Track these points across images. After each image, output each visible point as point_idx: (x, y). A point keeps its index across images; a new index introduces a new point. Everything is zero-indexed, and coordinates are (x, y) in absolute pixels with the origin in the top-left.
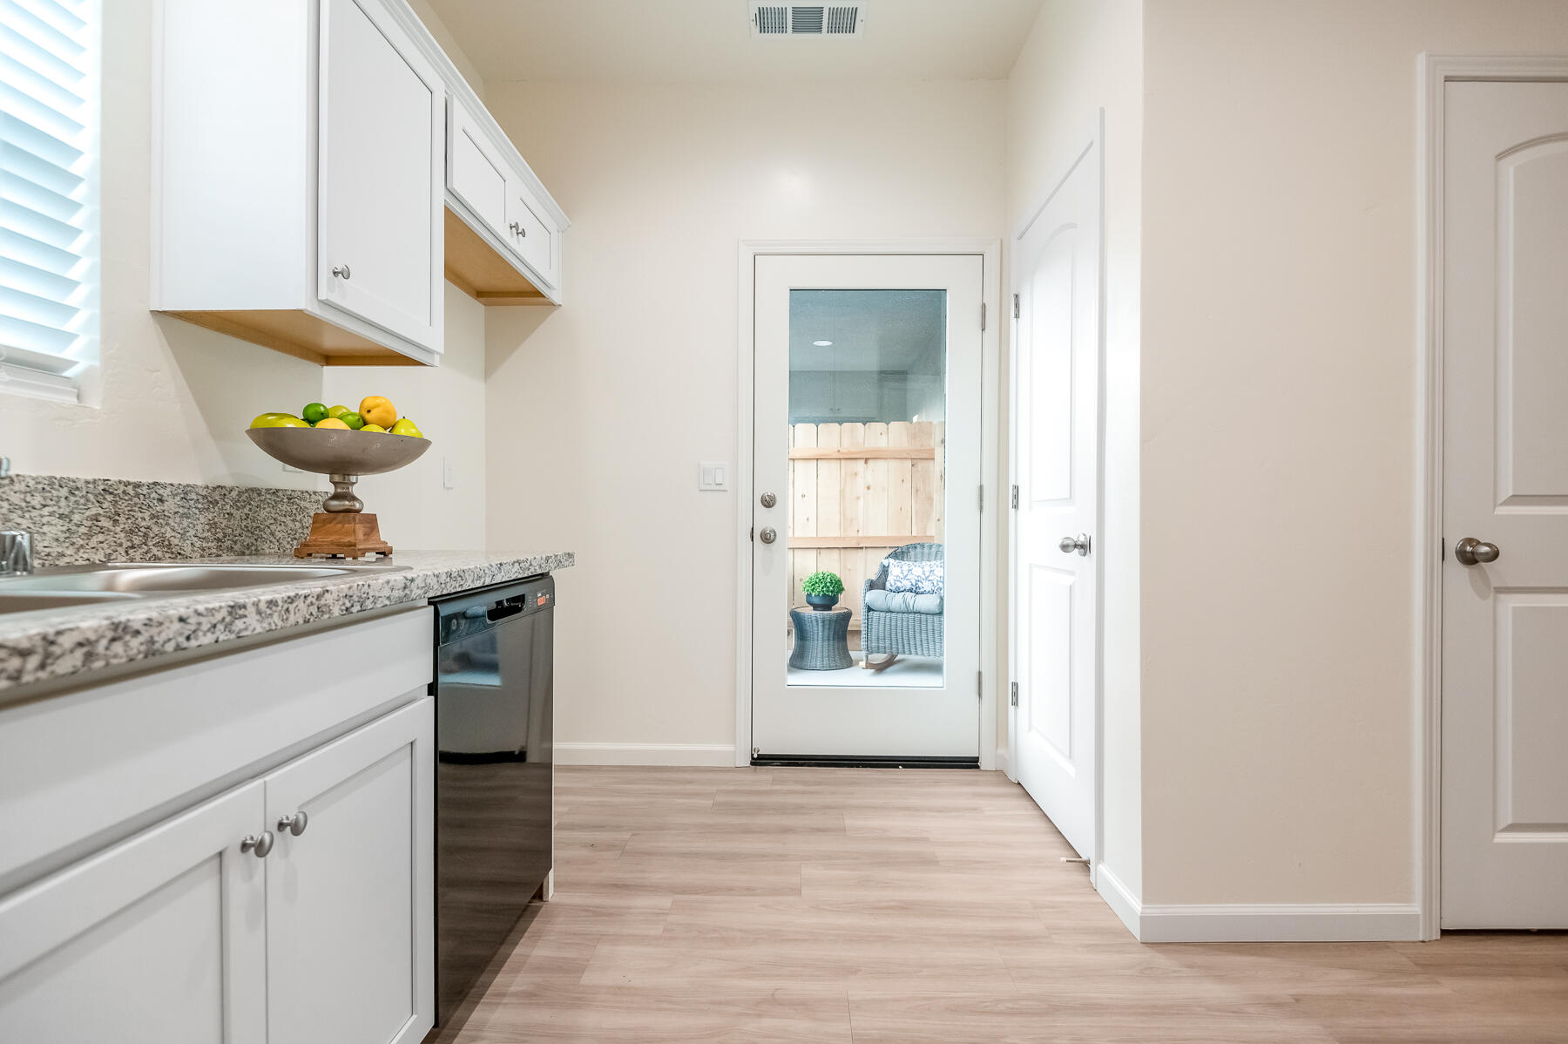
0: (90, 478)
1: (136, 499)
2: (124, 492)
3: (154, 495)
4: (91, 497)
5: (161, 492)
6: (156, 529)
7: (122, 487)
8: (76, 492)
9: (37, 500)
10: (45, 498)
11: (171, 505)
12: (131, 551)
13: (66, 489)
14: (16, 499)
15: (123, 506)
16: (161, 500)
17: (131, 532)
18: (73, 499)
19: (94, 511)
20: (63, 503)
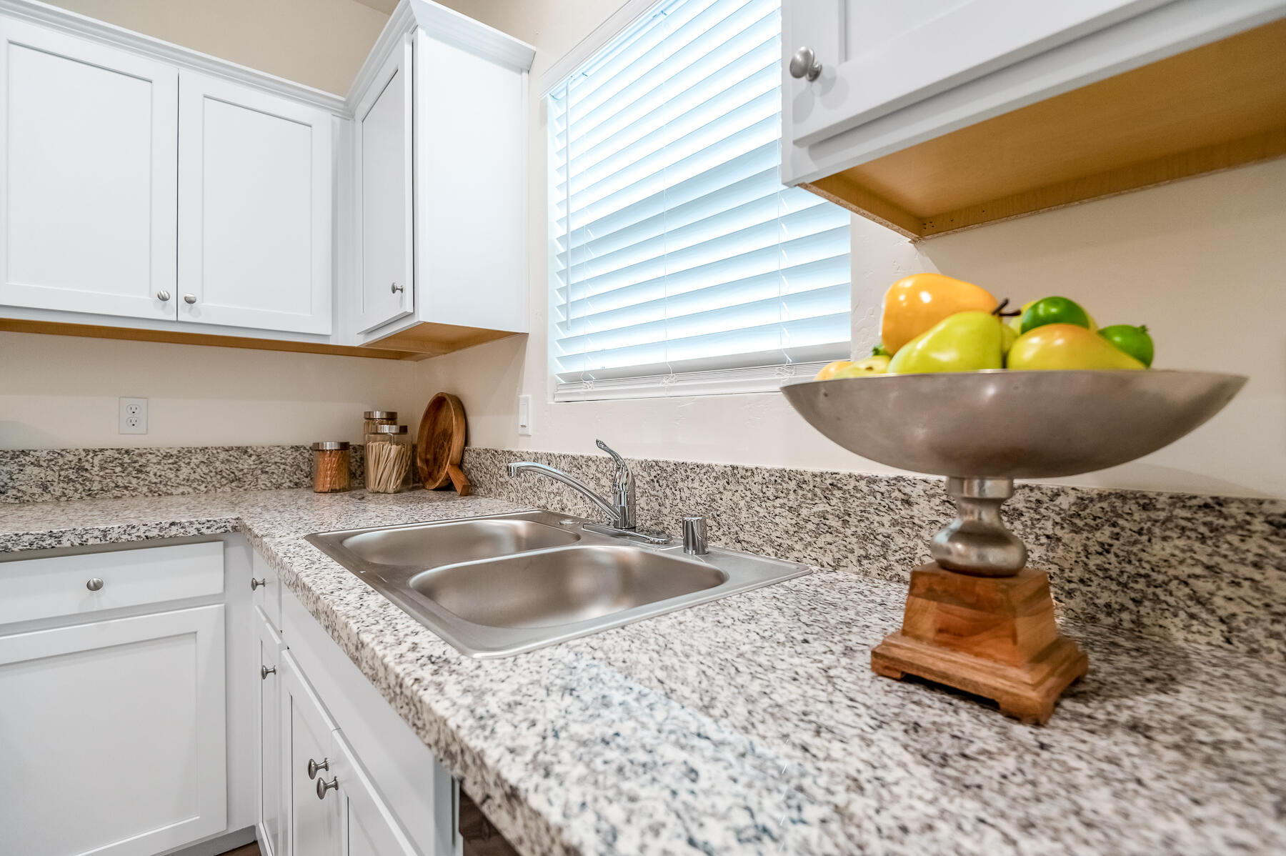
0: (817, 470)
1: (871, 499)
2: (855, 488)
3: (896, 494)
4: (818, 491)
5: (908, 490)
6: (900, 540)
7: (853, 483)
8: (804, 486)
9: (771, 492)
10: (777, 491)
12: (865, 562)
13: (794, 482)
14: (756, 489)
15: (854, 505)
16: (907, 502)
17: (865, 538)
18: (800, 492)
19: (821, 507)
20: (792, 496)
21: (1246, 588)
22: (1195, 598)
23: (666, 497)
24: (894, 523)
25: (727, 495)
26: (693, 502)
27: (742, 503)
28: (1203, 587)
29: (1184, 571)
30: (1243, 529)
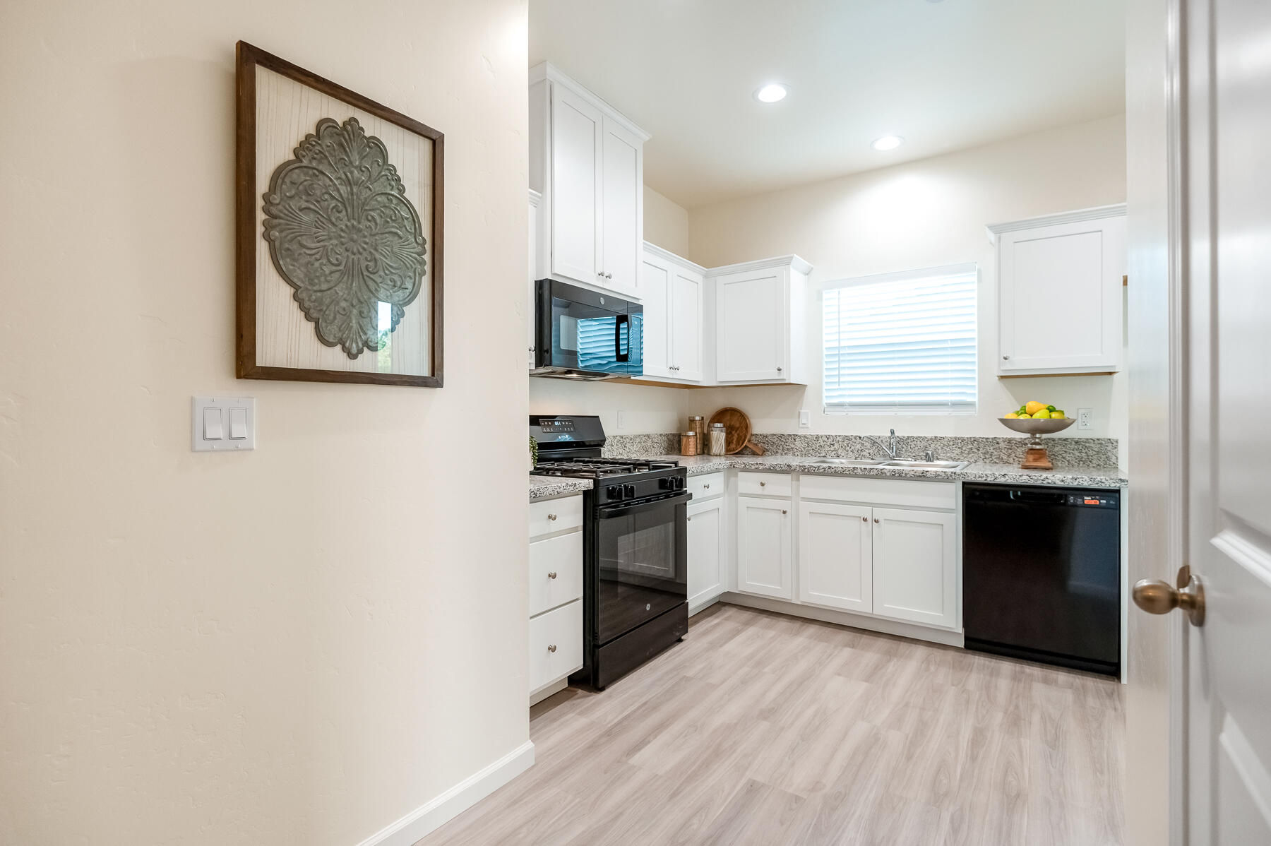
0: (969, 436)
1: (987, 443)
2: (982, 441)
3: (994, 441)
5: (998, 440)
6: (996, 453)
7: (980, 439)
8: (965, 441)
9: (951, 443)
10: (953, 443)
11: (1002, 445)
14: (945, 443)
16: (998, 443)
17: (985, 454)
19: (970, 447)
21: (1072, 455)
22: (1064, 458)
23: (903, 448)
24: (994, 449)
25: (932, 446)
26: (917, 448)
27: (939, 447)
28: (1064, 455)
29: (1061, 453)
30: (1071, 444)
